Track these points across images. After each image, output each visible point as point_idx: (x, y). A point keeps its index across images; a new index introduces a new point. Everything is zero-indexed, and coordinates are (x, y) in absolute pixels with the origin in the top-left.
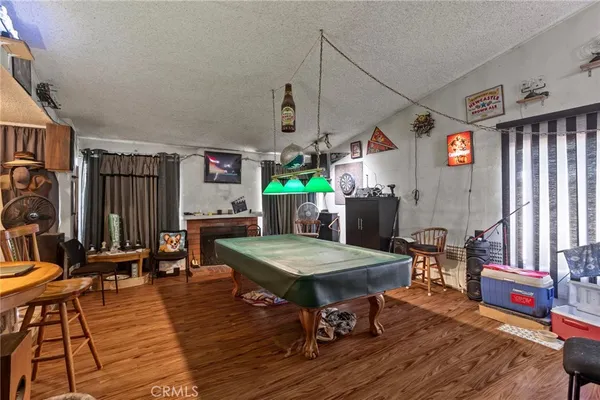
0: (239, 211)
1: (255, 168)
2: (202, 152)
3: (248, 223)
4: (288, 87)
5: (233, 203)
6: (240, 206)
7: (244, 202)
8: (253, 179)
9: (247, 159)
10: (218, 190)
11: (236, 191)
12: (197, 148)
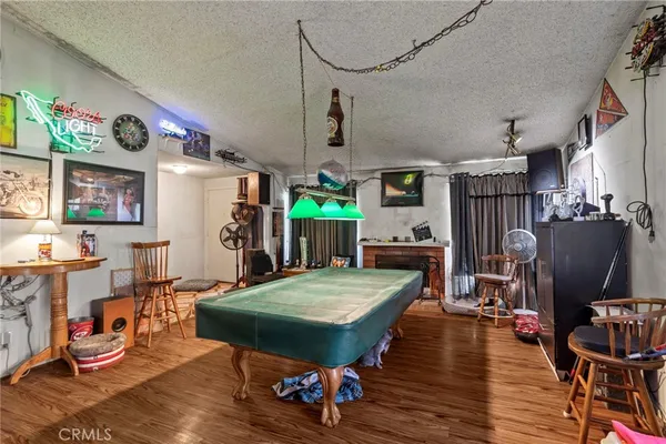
0: (421, 239)
1: (443, 186)
2: (378, 175)
3: (430, 254)
4: (336, 93)
5: (414, 229)
6: (423, 232)
7: (428, 228)
8: (440, 199)
9: (431, 175)
10: (396, 215)
11: (417, 215)
12: (373, 171)
